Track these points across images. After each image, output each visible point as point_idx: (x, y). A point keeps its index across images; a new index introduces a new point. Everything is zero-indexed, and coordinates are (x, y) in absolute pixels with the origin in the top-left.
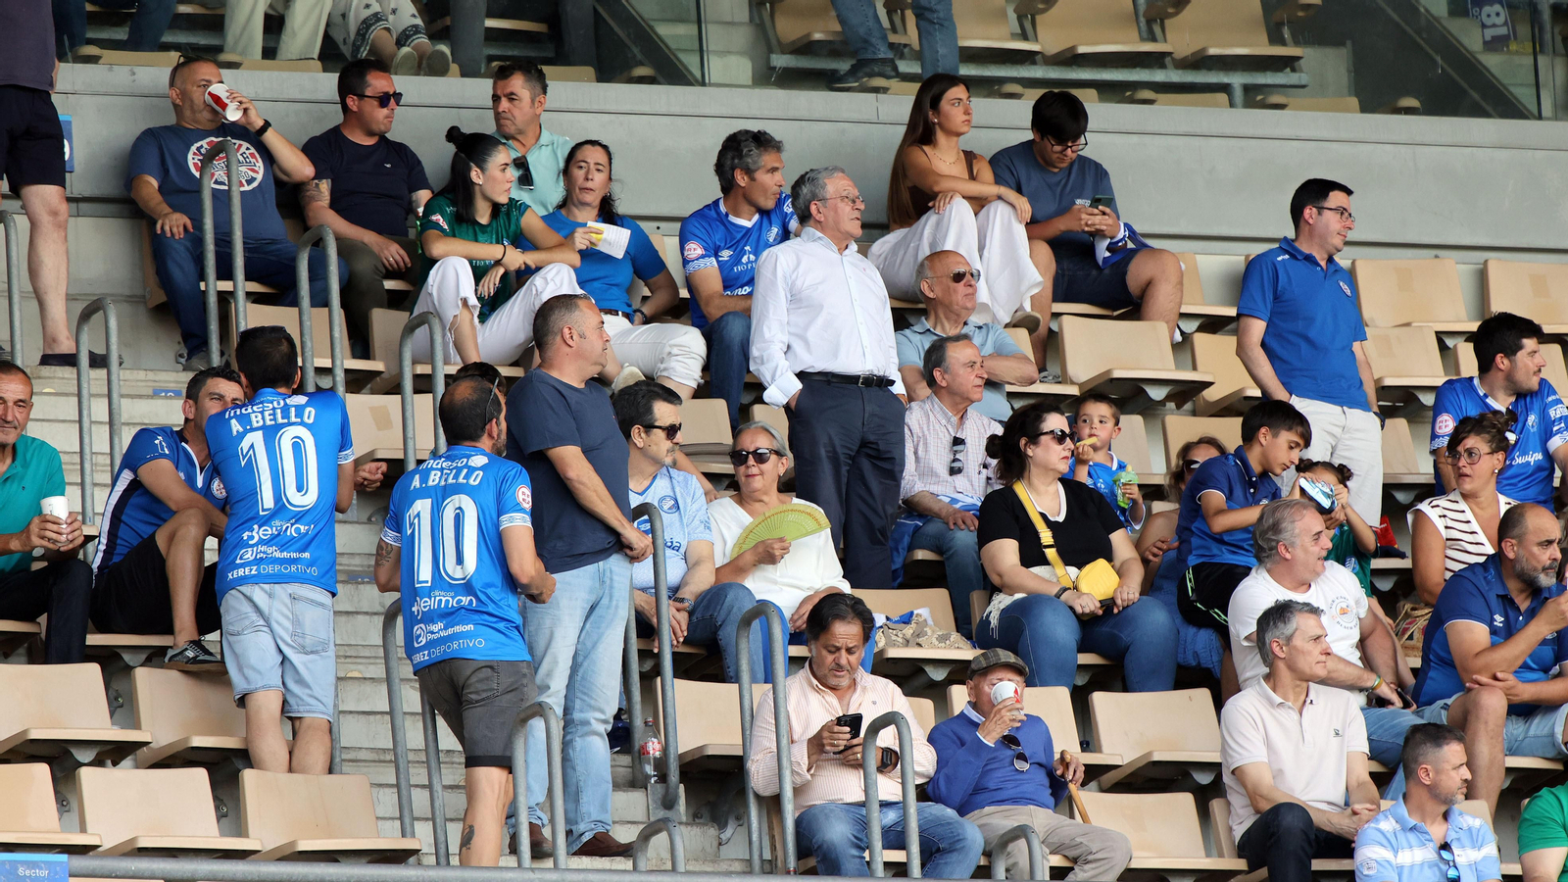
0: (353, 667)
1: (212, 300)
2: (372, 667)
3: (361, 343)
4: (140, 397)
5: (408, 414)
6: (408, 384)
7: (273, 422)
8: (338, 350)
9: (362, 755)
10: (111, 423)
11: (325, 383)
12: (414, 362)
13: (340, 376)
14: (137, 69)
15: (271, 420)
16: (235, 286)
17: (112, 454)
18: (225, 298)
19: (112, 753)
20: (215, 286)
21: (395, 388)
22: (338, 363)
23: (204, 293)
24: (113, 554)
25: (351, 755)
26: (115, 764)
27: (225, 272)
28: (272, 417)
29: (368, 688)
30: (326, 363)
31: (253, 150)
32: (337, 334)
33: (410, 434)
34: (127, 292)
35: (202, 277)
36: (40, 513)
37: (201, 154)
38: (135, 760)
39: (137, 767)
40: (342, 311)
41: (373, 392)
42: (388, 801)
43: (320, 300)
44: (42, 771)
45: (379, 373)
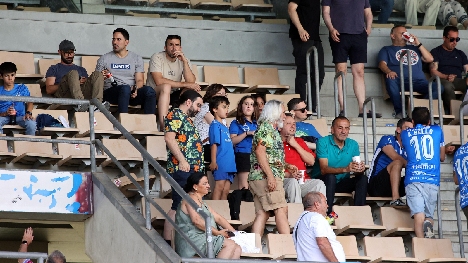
0: (446, 207)
1: (403, 97)
2: (451, 207)
3: (448, 110)
4: (382, 126)
5: (462, 131)
6: (462, 122)
7: (420, 134)
8: (441, 112)
9: (449, 233)
10: (373, 134)
11: (437, 122)
12: (464, 116)
13: (441, 120)
14: (381, 29)
15: (420, 133)
16: (410, 93)
17: (373, 144)
18: (407, 97)
19: (374, 232)
20: (404, 93)
21: (458, 123)
22: (441, 116)
23: (401, 96)
24: (374, 173)
25: (445, 233)
26: (375, 236)
27: (407, 89)
28: (420, 132)
29: (450, 213)
30: (437, 116)
31: (415, 53)
32: (440, 107)
33: (462, 137)
34: (378, 95)
35: (400, 91)
36: (352, 161)
37: (400, 54)
38: (381, 235)
39: (382, 237)
40: (442, 101)
41: (452, 125)
42: (457, 247)
43: (435, 97)
44: (353, 238)
45: (453, 119)
